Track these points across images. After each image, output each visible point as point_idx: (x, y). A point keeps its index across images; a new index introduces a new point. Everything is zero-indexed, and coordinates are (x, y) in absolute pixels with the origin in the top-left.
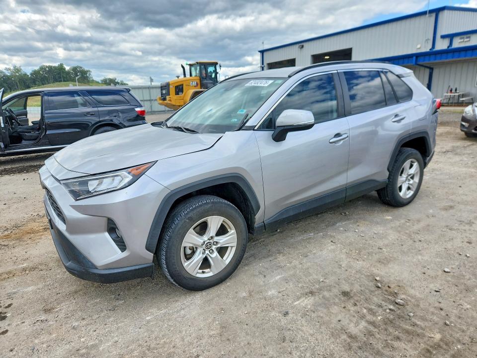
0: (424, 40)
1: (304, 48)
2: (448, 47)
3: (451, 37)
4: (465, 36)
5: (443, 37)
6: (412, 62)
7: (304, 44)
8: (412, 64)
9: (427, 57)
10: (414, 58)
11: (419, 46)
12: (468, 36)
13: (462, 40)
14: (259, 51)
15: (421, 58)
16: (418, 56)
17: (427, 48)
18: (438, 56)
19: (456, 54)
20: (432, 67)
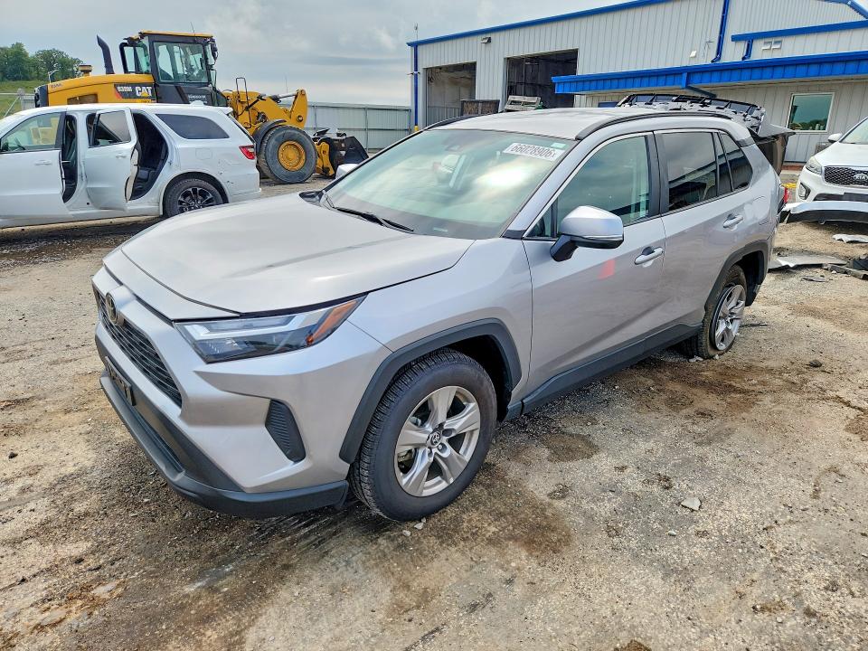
0: (703, 42)
1: (492, 44)
2: (744, 58)
3: (749, 39)
4: (773, 40)
5: (736, 39)
6: (680, 84)
7: (492, 36)
8: (680, 87)
9: (707, 76)
10: (685, 75)
11: (693, 54)
12: (779, 39)
13: (768, 47)
14: (409, 44)
15: (697, 77)
16: (691, 72)
17: (706, 58)
18: (726, 75)
19: (757, 72)
20: (713, 92)
